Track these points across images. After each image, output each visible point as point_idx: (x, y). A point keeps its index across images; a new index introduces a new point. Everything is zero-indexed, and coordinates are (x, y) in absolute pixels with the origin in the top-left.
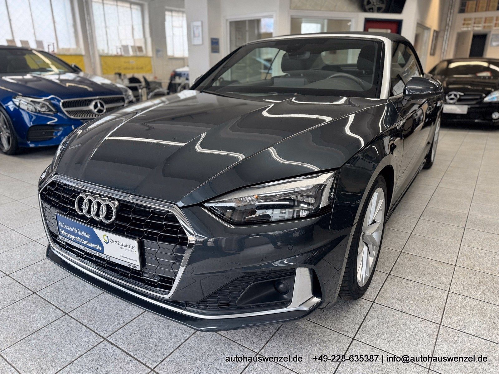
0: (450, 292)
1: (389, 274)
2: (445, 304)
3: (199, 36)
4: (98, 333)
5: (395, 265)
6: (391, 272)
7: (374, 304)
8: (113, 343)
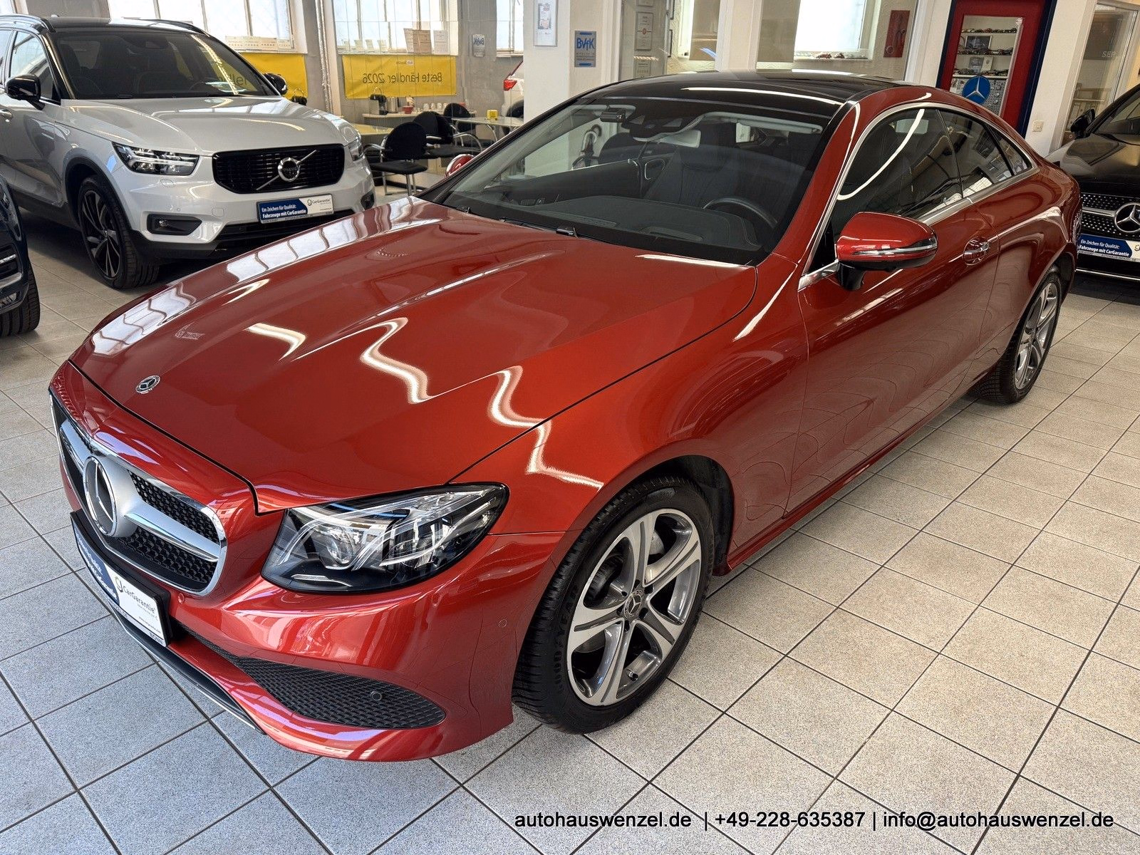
0: (893, 712)
3: (549, 26)
4: (200, 706)
5: (809, 637)
6: (793, 652)
7: (722, 717)
8: (221, 729)
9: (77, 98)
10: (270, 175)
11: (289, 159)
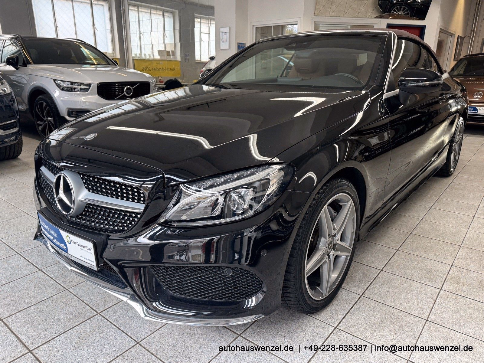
0: (452, 266)
1: (398, 250)
2: (447, 275)
3: (227, 41)
5: (404, 243)
6: (400, 249)
7: (381, 272)
9: (34, 64)
10: (120, 93)
11: (128, 87)
